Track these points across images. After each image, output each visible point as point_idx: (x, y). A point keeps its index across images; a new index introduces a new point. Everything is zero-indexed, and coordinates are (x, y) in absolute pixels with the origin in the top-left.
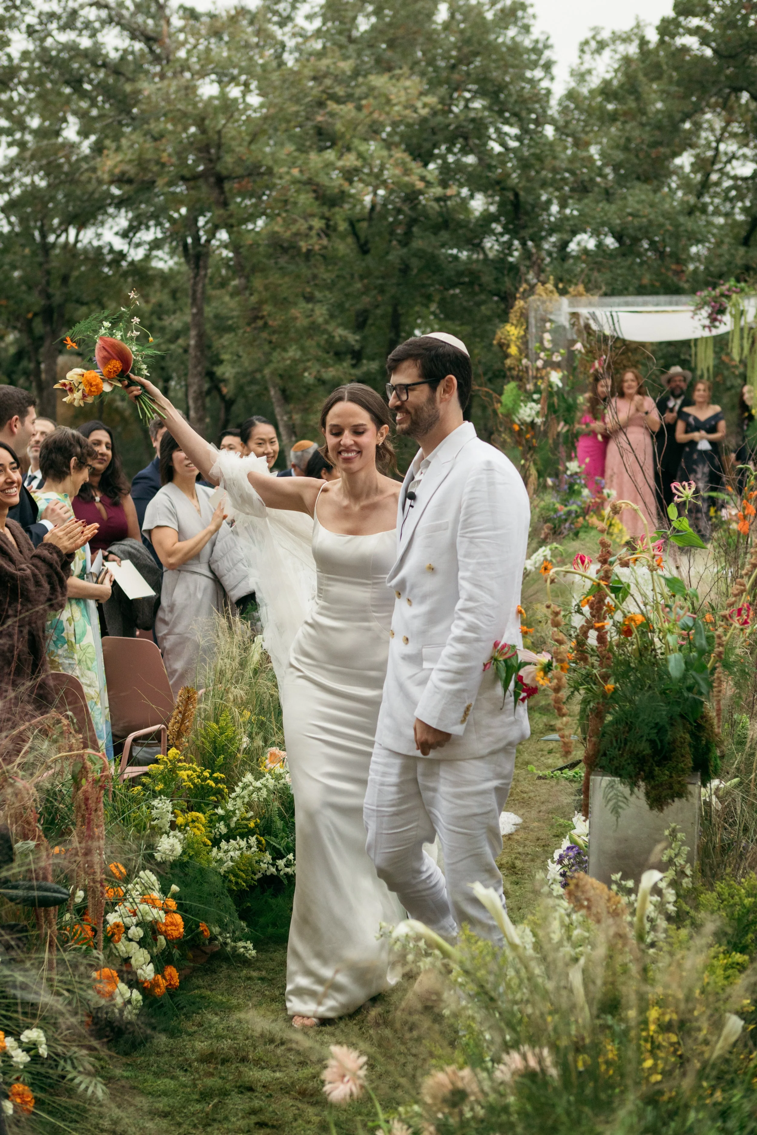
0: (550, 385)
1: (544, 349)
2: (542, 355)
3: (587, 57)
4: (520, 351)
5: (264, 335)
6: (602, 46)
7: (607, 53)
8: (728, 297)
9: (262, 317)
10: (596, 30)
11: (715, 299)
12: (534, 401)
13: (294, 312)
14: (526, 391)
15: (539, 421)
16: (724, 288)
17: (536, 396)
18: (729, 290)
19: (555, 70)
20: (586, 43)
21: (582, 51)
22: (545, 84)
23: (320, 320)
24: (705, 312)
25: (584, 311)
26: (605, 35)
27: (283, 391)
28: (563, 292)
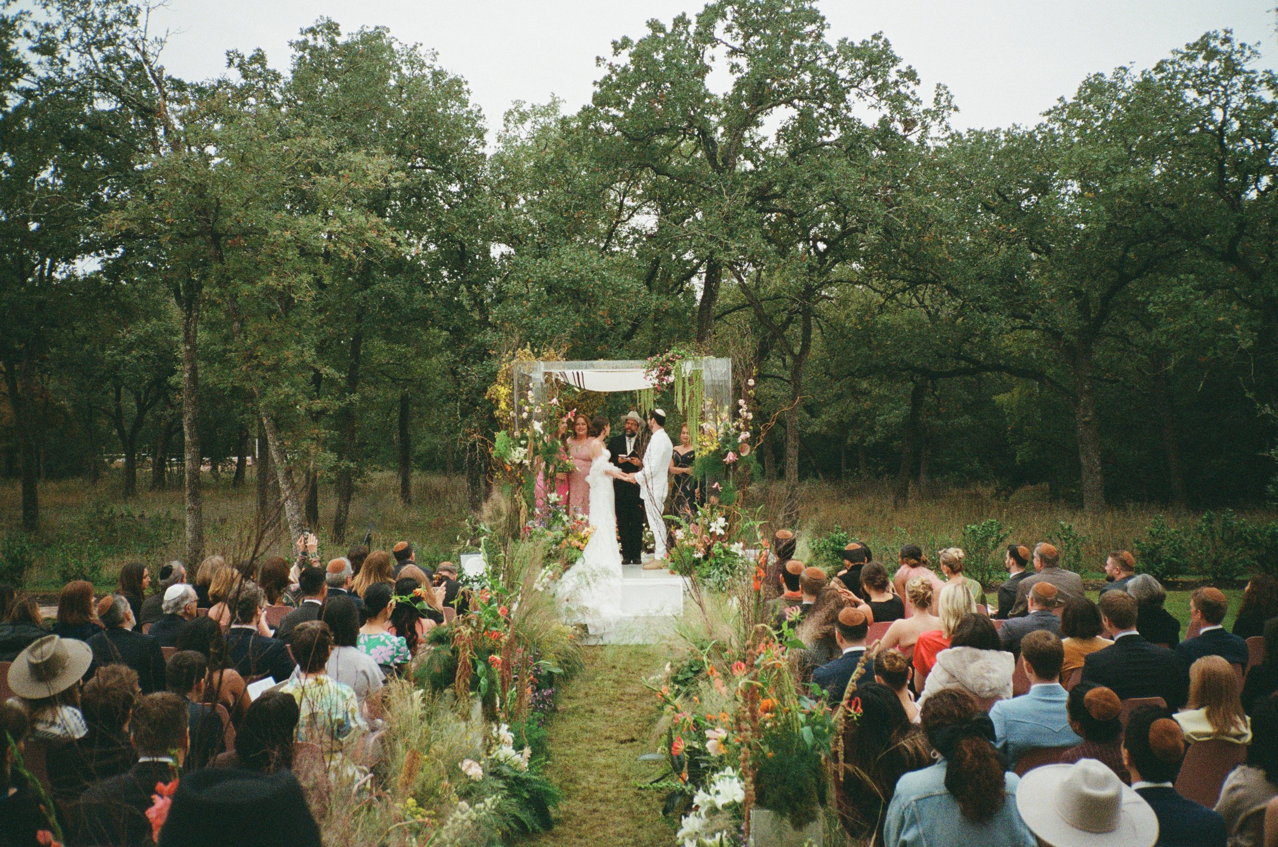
0: (535, 432)
1: (529, 404)
2: (527, 408)
3: (511, 125)
4: (507, 404)
5: (259, 372)
6: (523, 117)
7: (528, 125)
8: (673, 362)
9: (257, 357)
10: (518, 103)
11: (663, 363)
12: (521, 446)
13: (286, 353)
14: (513, 439)
15: (527, 462)
16: (670, 354)
17: (523, 442)
18: (673, 356)
19: (486, 137)
20: (510, 113)
21: (507, 120)
22: (480, 150)
23: (309, 360)
24: (655, 373)
25: (556, 371)
26: (526, 108)
27: (276, 420)
28: (538, 355)
